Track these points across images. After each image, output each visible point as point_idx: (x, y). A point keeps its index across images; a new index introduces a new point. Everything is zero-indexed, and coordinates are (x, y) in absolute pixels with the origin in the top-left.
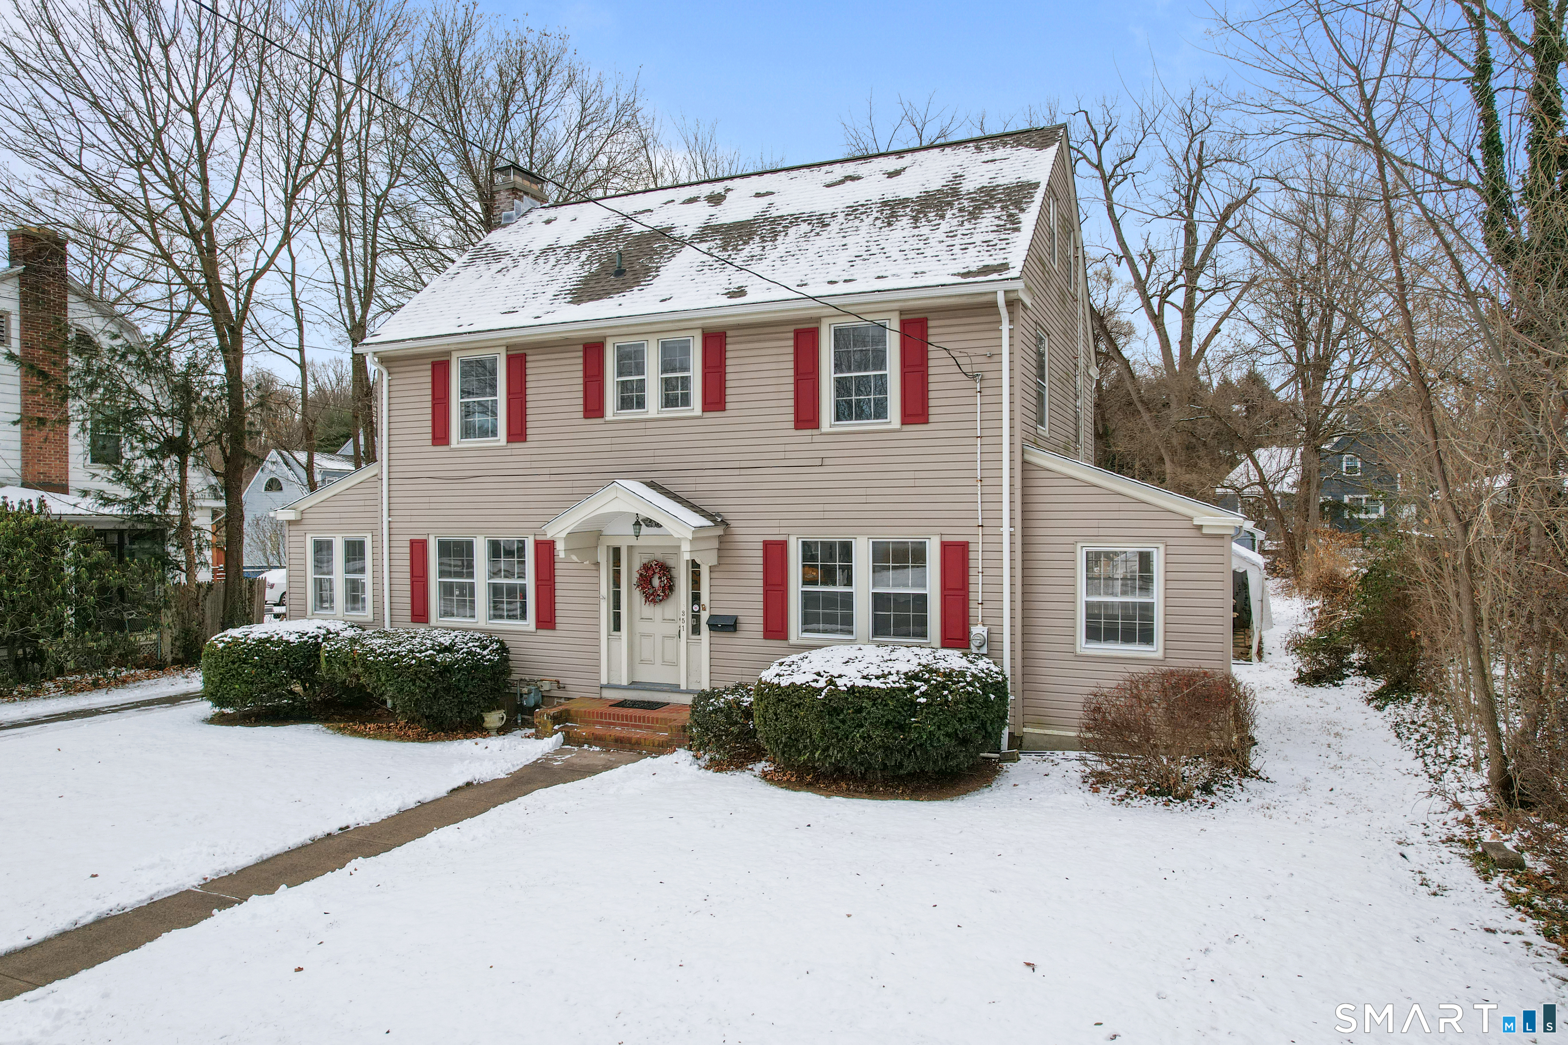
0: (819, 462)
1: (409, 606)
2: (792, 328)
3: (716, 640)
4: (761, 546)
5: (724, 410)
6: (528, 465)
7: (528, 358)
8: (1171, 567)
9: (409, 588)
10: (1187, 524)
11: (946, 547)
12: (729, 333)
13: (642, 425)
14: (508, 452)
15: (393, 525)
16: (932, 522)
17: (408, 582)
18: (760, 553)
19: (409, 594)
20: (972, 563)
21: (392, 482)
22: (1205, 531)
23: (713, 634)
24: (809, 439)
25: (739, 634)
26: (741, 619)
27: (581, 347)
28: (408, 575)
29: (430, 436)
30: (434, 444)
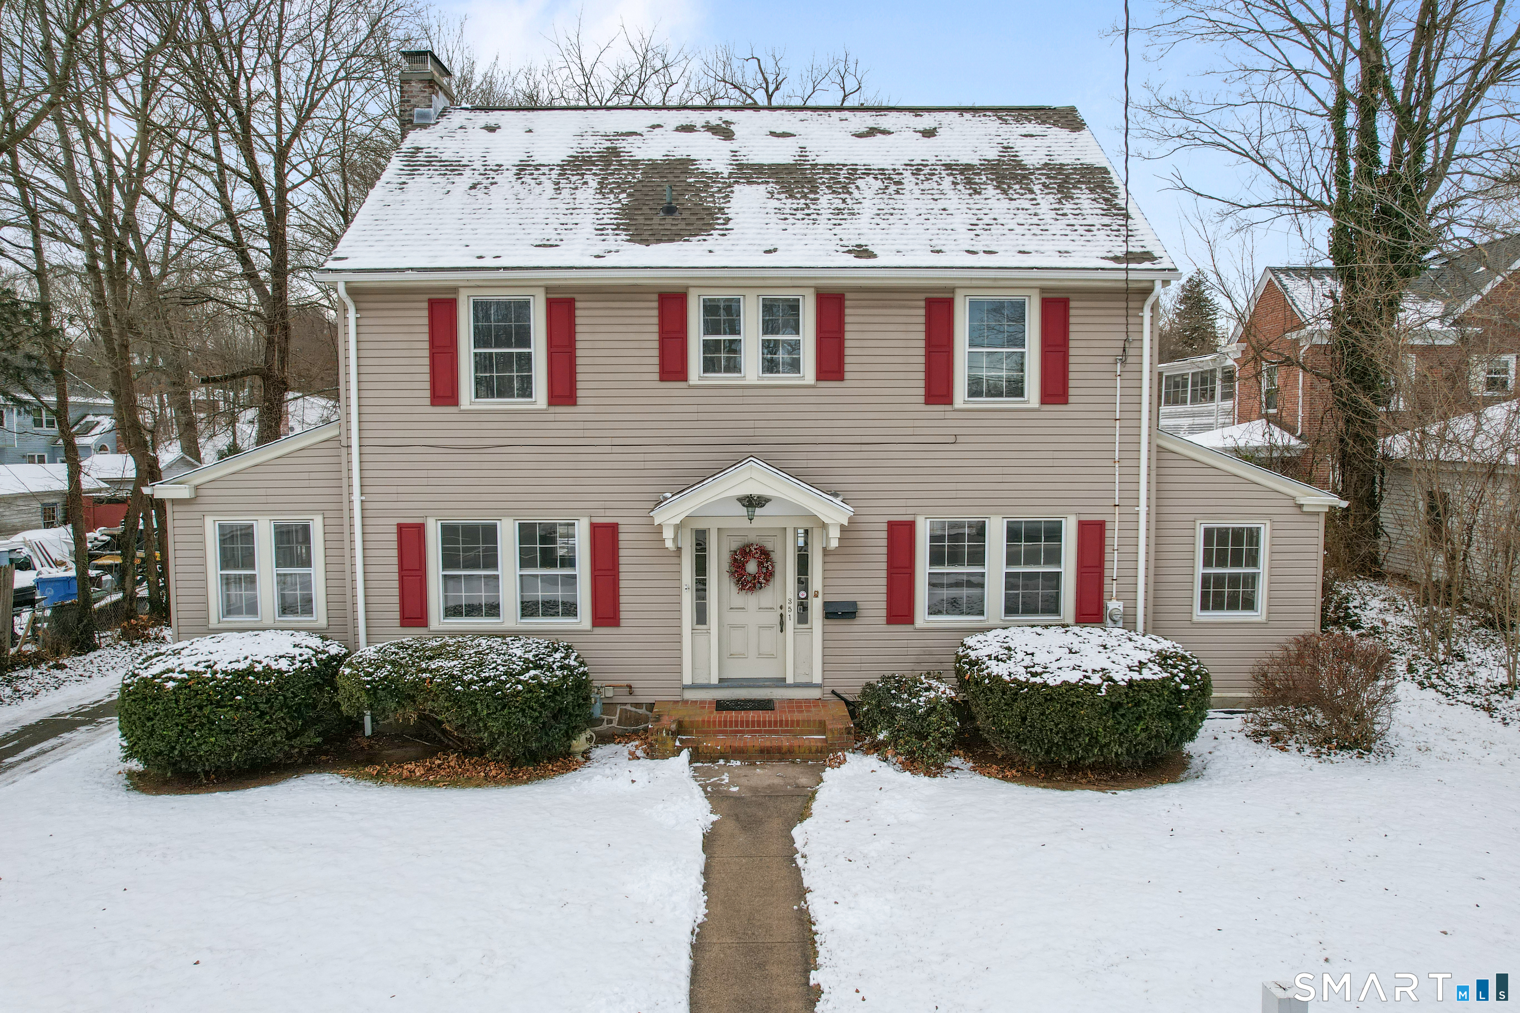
0: (952, 439)
1: (397, 607)
2: (923, 296)
3: (830, 628)
4: (885, 527)
5: (842, 379)
6: (580, 433)
7: (578, 305)
8: (1277, 541)
9: (396, 584)
10: (1291, 503)
11: (1083, 526)
12: (848, 296)
13: (739, 392)
14: (551, 417)
15: (367, 505)
16: (1069, 502)
17: (396, 576)
18: (884, 535)
19: (396, 592)
20: (1108, 541)
21: (366, 450)
22: (1305, 509)
23: (827, 622)
24: (941, 415)
25: (858, 621)
26: (860, 605)
27: (656, 297)
28: (396, 569)
29: (428, 394)
30: (433, 404)
